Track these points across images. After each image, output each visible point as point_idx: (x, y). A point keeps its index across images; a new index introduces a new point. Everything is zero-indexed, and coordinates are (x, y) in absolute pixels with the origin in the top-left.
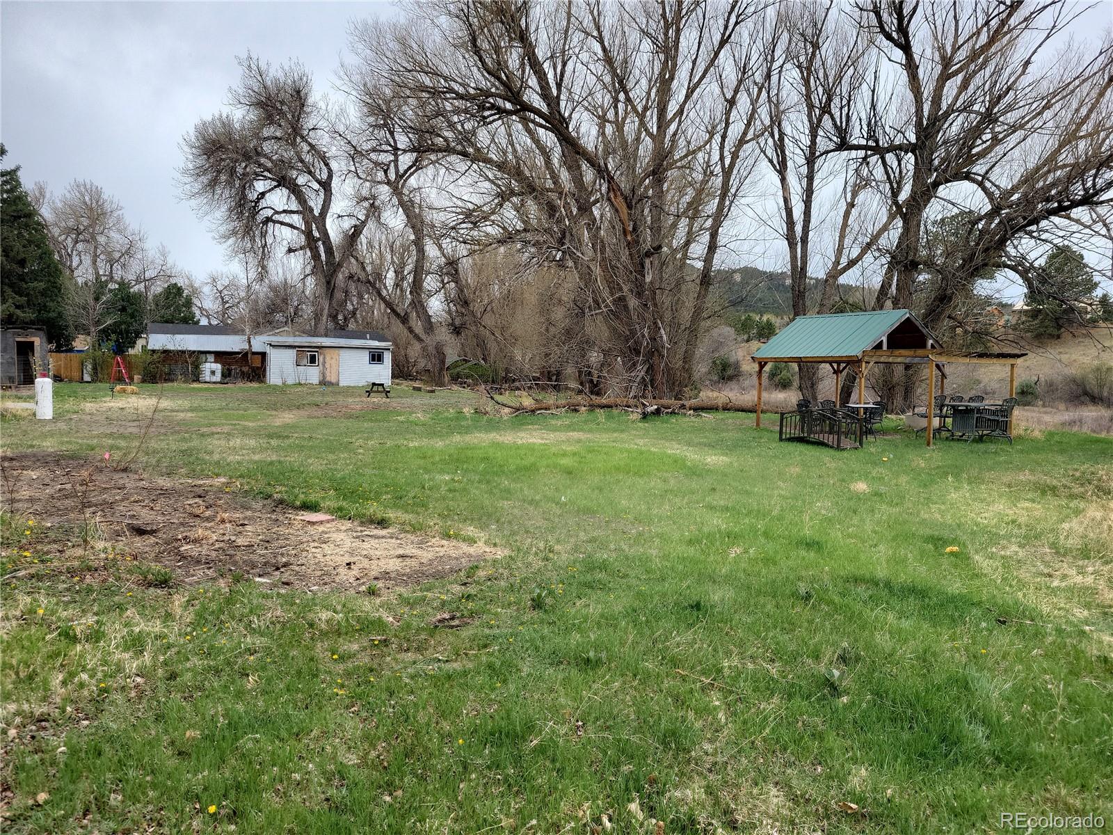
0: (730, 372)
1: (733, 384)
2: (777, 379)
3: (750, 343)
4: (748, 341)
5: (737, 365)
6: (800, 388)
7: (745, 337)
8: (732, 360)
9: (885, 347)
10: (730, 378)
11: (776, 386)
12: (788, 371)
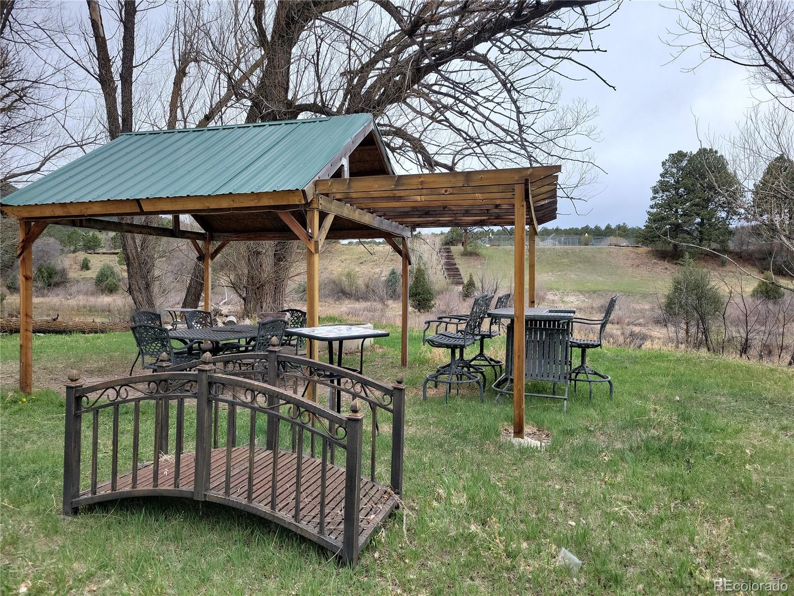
0: (56, 279)
1: (60, 290)
2: (104, 285)
3: (77, 254)
4: (74, 252)
5: (63, 272)
6: (130, 291)
7: (72, 248)
8: (59, 268)
9: (346, 175)
10: (57, 285)
11: (103, 291)
12: (114, 278)
